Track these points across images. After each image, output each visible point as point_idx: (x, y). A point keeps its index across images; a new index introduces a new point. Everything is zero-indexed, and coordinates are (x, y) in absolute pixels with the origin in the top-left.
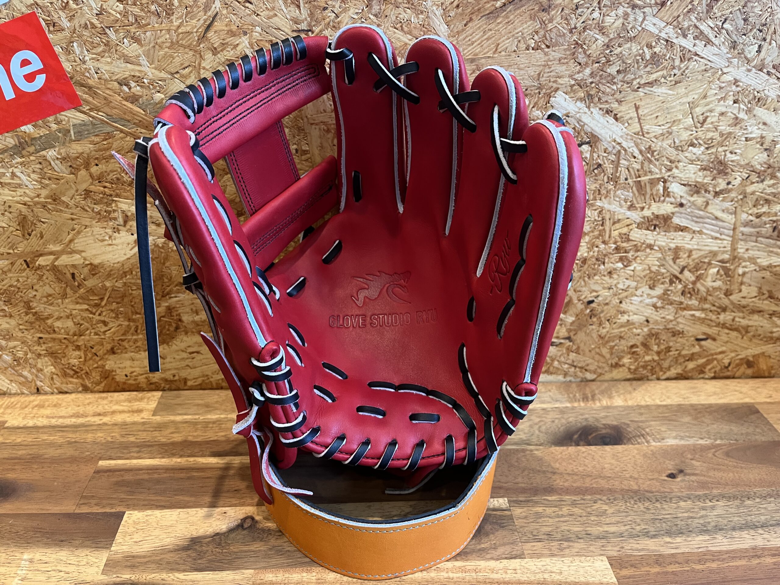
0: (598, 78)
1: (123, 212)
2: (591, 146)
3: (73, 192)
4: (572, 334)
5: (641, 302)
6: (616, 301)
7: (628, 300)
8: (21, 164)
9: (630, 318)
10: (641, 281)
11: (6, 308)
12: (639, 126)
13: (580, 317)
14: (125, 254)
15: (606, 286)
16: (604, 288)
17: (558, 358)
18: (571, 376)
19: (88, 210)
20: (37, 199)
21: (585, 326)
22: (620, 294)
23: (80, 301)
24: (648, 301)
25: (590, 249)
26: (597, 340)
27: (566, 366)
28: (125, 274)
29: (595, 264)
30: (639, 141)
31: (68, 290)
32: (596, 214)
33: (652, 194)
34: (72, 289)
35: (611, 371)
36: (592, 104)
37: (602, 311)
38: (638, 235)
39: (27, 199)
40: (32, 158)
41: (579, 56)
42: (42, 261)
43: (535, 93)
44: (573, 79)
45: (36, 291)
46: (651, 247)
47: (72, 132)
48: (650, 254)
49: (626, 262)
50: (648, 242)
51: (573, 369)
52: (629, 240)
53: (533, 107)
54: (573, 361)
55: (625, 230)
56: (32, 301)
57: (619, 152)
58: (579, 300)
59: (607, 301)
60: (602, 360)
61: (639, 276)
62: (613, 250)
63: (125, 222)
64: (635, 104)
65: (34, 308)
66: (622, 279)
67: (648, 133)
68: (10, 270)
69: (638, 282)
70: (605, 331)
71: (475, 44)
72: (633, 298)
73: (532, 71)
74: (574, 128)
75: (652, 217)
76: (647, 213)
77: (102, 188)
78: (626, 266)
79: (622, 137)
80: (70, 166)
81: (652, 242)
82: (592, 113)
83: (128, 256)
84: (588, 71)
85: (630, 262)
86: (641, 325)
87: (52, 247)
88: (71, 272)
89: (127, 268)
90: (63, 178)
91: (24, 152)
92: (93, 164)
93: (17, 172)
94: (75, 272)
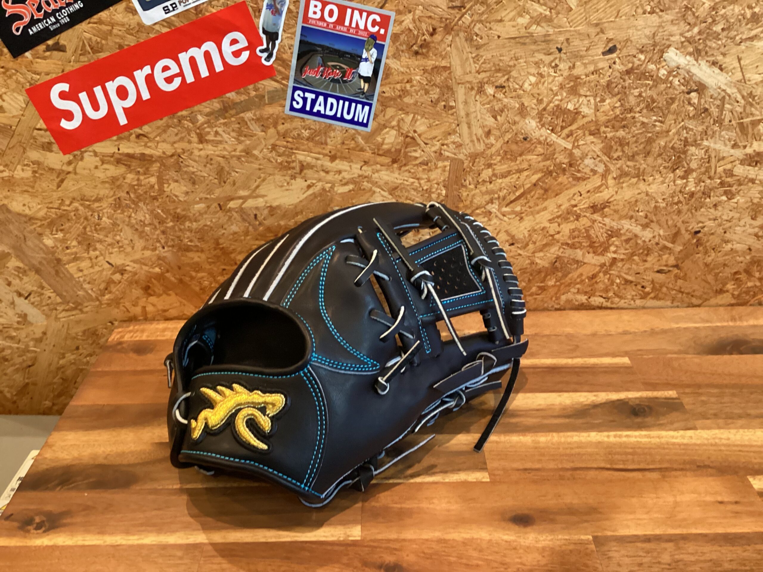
0: (705, 35)
1: (300, 162)
2: (699, 93)
3: (262, 146)
4: (679, 262)
5: (744, 231)
6: (720, 230)
7: (731, 230)
8: (225, 124)
9: (734, 247)
10: (743, 212)
11: (199, 244)
12: (741, 74)
13: (687, 245)
14: (298, 198)
15: (711, 217)
16: (710, 219)
17: (666, 285)
18: (678, 302)
19: (274, 161)
20: (233, 153)
21: (692, 255)
22: (724, 225)
23: (259, 238)
24: (751, 231)
25: (697, 184)
26: (703, 268)
27: (674, 292)
28: (297, 214)
29: (701, 198)
30: (741, 88)
31: (251, 228)
32: (703, 151)
33: (753, 134)
34: (253, 228)
35: (716, 296)
36: (700, 58)
37: (708, 241)
38: (740, 170)
39: (225, 153)
40: (233, 119)
41: (689, 18)
42: (232, 204)
43: (651, 50)
44: (683, 37)
45: (225, 229)
46: (753, 181)
47: (266, 97)
48: (751, 188)
49: (730, 195)
50: (750, 176)
51: (680, 295)
52: (732, 175)
53: (649, 61)
54: (681, 288)
55: (729, 166)
56: (220, 238)
57: (724, 97)
58: (687, 231)
59: (713, 231)
60: (707, 286)
61: (741, 208)
62: (718, 185)
63: (301, 171)
64: (738, 56)
65: (222, 244)
66: (726, 211)
67: (749, 81)
68: (206, 213)
69: (740, 213)
70: (710, 258)
71: (600, 11)
72: (736, 228)
73: (647, 32)
74: (684, 78)
75: (754, 154)
76: (749, 150)
77: (285, 143)
78: (729, 199)
79: (726, 84)
80: (263, 125)
81: (754, 177)
82: (700, 65)
83: (301, 199)
84: (696, 30)
85: (734, 195)
86: (744, 254)
87: (242, 193)
88: (255, 213)
89: (298, 210)
90: (255, 135)
91: (227, 115)
92: (280, 123)
93: (220, 130)
94: (258, 213)
